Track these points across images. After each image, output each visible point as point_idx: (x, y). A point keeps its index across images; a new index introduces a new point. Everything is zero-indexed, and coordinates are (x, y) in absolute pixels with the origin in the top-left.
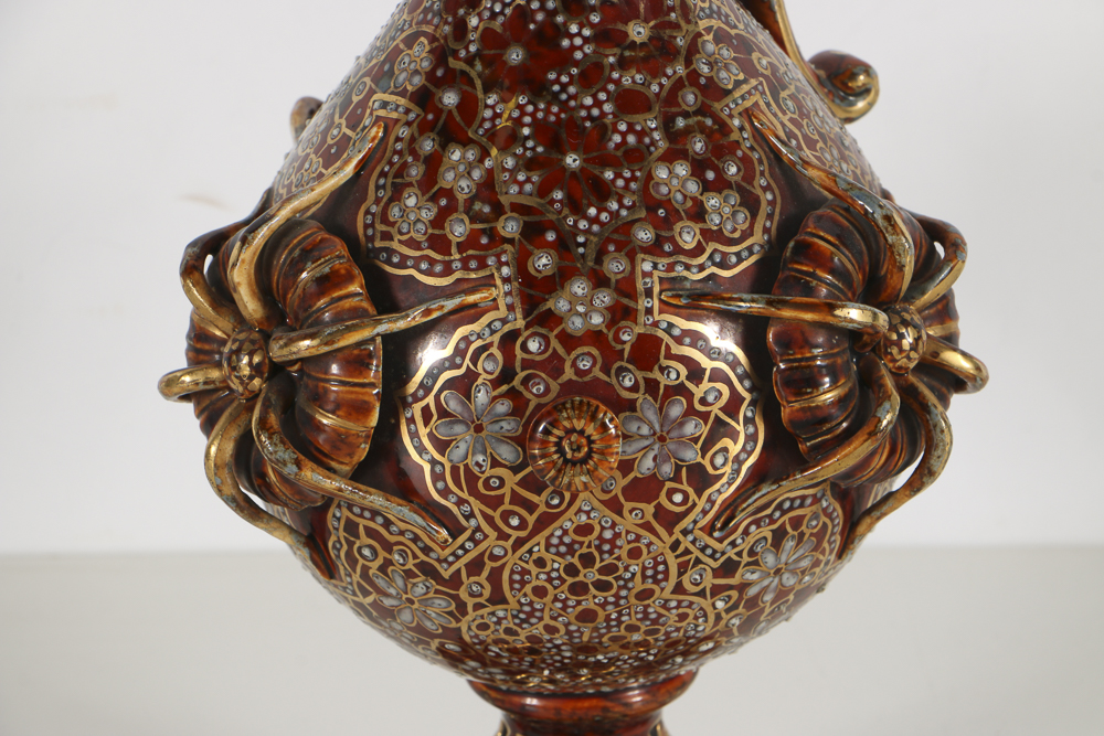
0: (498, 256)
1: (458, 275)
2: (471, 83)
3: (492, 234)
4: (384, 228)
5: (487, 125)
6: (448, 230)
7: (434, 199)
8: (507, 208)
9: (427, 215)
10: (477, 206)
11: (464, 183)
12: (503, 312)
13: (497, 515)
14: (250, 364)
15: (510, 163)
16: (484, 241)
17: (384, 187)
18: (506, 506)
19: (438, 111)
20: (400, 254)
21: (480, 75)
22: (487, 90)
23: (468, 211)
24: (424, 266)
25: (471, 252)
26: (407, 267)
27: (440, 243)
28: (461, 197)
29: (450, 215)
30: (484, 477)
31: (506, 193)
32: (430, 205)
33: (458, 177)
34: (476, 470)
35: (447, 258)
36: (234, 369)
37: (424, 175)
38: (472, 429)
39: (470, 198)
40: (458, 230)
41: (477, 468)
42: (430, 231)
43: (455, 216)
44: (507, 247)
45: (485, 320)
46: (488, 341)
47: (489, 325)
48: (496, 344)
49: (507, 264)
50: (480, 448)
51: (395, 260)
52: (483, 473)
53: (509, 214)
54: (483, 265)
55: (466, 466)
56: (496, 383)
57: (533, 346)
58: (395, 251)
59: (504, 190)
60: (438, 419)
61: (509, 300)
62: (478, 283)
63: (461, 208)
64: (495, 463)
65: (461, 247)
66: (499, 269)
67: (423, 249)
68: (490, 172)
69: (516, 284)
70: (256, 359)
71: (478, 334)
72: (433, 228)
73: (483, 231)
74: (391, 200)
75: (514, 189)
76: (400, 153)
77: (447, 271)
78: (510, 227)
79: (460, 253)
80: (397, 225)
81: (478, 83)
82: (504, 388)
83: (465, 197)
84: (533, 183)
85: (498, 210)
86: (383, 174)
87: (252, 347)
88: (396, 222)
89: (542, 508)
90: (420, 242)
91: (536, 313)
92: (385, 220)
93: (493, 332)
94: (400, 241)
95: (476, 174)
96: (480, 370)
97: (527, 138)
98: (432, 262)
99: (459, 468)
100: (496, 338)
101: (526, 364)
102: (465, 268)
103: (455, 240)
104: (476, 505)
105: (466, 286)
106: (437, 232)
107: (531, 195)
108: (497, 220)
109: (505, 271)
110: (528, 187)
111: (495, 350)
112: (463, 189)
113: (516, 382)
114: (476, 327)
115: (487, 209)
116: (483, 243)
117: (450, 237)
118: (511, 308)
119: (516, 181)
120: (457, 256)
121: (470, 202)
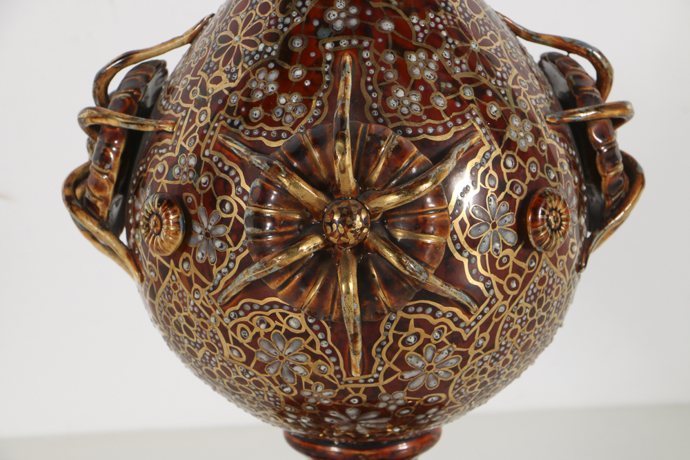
0: (470, 112)
1: (454, 130)
2: (395, 12)
3: (460, 99)
4: (390, 115)
5: (421, 35)
6: (434, 104)
7: (415, 87)
8: (460, 82)
9: (415, 98)
10: (443, 85)
11: (428, 73)
12: (487, 147)
13: (504, 283)
14: (361, 220)
15: (447, 55)
16: (458, 105)
17: (374, 90)
18: (510, 275)
19: (384, 35)
20: (411, 127)
21: (398, 7)
22: (408, 15)
23: (439, 89)
24: (431, 130)
25: (454, 114)
26: (420, 134)
27: (433, 113)
28: (431, 82)
29: (430, 95)
30: (499, 258)
31: (455, 73)
32: (414, 92)
33: (422, 71)
34: (494, 255)
35: (442, 122)
36: (351, 226)
37: (399, 75)
38: (491, 227)
39: (436, 81)
40: (441, 102)
41: (495, 253)
42: (423, 108)
43: (433, 95)
44: (472, 105)
45: (480, 153)
46: (486, 166)
47: (484, 156)
48: (491, 168)
49: (477, 116)
50: (496, 239)
51: (410, 132)
52: (498, 255)
53: (463, 85)
54: (465, 121)
55: (489, 253)
56: (498, 193)
57: (509, 163)
58: (406, 127)
59: (453, 72)
60: (471, 226)
61: (488, 138)
62: (467, 132)
63: (435, 89)
64: (505, 247)
65: (448, 112)
66: (474, 120)
67: (425, 120)
68: (439, 62)
69: (487, 126)
70: (363, 216)
71: (480, 164)
72: (424, 106)
73: (454, 99)
74: (385, 98)
75: (458, 70)
76: (373, 67)
77: (447, 130)
78: (468, 94)
79: (449, 116)
80: (399, 111)
81: (400, 12)
82: (503, 194)
83: (434, 81)
84: (465, 64)
85: (456, 85)
86: (367, 84)
87: (357, 209)
88: (397, 109)
89: (527, 271)
90: (421, 116)
91: (503, 142)
92: (388, 110)
93: (487, 160)
94: (406, 120)
95: (432, 66)
96: (488, 187)
97: (447, 38)
98: (435, 126)
99: (485, 256)
100: (490, 164)
101: (510, 176)
102: (456, 124)
103: (442, 109)
104: (494, 278)
105: (461, 136)
106: (428, 107)
107: (468, 71)
108: (459, 91)
109: (479, 120)
110: (464, 67)
111: (492, 172)
112: (430, 77)
113: (507, 189)
114: (477, 160)
115: (450, 86)
116: (457, 107)
117: (438, 108)
118: (490, 142)
119: (456, 65)
120: (448, 119)
121: (438, 83)
